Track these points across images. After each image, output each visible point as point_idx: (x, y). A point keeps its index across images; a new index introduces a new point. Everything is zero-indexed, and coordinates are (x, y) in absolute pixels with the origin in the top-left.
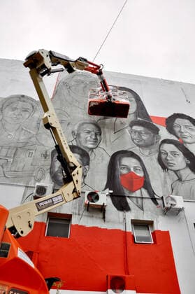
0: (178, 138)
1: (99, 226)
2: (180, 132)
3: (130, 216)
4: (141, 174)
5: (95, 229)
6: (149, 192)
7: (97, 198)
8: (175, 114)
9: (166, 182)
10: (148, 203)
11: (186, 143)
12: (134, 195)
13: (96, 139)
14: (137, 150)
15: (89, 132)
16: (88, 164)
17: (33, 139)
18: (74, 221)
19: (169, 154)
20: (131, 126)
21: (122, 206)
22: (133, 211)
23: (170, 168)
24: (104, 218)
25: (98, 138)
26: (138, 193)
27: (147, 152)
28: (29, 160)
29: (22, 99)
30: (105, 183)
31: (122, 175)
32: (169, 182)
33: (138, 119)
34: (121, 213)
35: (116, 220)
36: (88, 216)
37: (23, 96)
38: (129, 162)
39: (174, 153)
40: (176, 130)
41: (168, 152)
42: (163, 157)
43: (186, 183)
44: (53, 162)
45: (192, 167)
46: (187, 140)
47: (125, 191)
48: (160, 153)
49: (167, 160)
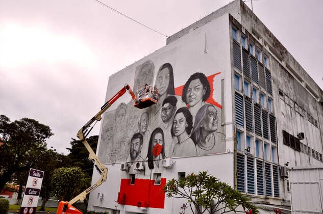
0: (187, 103)
1: (144, 179)
3: (154, 171)
4: (161, 144)
6: (163, 156)
7: (139, 165)
8: (191, 76)
9: (171, 147)
11: (190, 107)
12: (156, 159)
13: (147, 124)
14: (162, 126)
15: (144, 120)
16: (142, 144)
18: (136, 177)
19: (178, 123)
20: (163, 106)
22: (155, 168)
23: (176, 134)
24: (144, 174)
31: (154, 147)
32: (173, 146)
33: (168, 95)
34: (150, 170)
36: (140, 174)
37: (122, 104)
38: (158, 136)
39: (181, 121)
40: (188, 95)
41: (178, 120)
42: (174, 126)
43: (182, 144)
44: (131, 146)
45: (188, 130)
46: (192, 104)
47: (154, 157)
48: (173, 123)
49: (176, 128)
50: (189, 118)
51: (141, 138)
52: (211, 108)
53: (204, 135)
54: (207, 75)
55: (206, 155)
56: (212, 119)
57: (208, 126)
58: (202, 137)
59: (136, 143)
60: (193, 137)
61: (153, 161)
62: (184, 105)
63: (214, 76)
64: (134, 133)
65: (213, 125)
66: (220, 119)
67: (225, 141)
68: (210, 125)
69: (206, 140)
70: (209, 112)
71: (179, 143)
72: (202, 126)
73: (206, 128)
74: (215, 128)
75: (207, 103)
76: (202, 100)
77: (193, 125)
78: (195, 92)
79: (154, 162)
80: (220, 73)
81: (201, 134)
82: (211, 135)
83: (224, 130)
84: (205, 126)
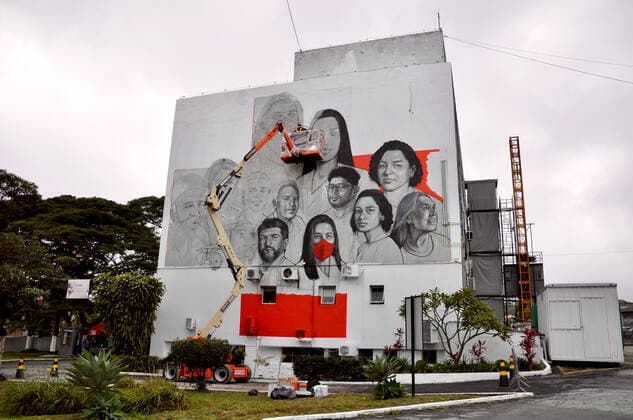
0: (379, 185)
1: (298, 293)
2: (385, 175)
3: (318, 283)
4: (331, 241)
5: (293, 296)
6: (336, 260)
7: (291, 272)
8: (386, 144)
10: (334, 270)
11: (387, 191)
12: (323, 264)
13: (294, 206)
14: (331, 213)
15: (288, 198)
16: (287, 237)
17: (242, 218)
18: (278, 292)
19: (364, 212)
20: (330, 180)
21: (312, 274)
23: (361, 229)
24: (299, 286)
25: (297, 204)
26: (326, 262)
27: (340, 213)
28: (242, 241)
29: (225, 165)
30: (301, 254)
31: (315, 244)
32: (357, 245)
33: (340, 165)
34: (311, 281)
35: (308, 288)
36: (289, 286)
37: (224, 160)
38: (323, 229)
39: (369, 209)
40: (381, 171)
41: (363, 208)
42: (357, 216)
43: (374, 246)
44: (260, 240)
45: (385, 224)
46: (389, 187)
47: (317, 260)
48: (355, 211)
49: (360, 219)
50: (385, 207)
51: (285, 229)
52: (423, 199)
53: (414, 236)
54: (416, 148)
55: (419, 263)
56: (427, 214)
57: (420, 223)
58: (411, 237)
59: (273, 236)
60: (394, 236)
61: (315, 267)
62: (375, 186)
63: (427, 152)
64: (264, 218)
65: (429, 222)
66: (440, 215)
67: (450, 246)
68: (425, 223)
69: (419, 243)
70: (421, 204)
71: (368, 242)
72: (409, 222)
73: (417, 225)
74: (432, 228)
75: (416, 191)
76: (407, 184)
77: (394, 219)
78: (394, 170)
79: (318, 269)
80: (438, 150)
81: (409, 232)
82: (427, 236)
83: (448, 233)
84: (415, 222)
